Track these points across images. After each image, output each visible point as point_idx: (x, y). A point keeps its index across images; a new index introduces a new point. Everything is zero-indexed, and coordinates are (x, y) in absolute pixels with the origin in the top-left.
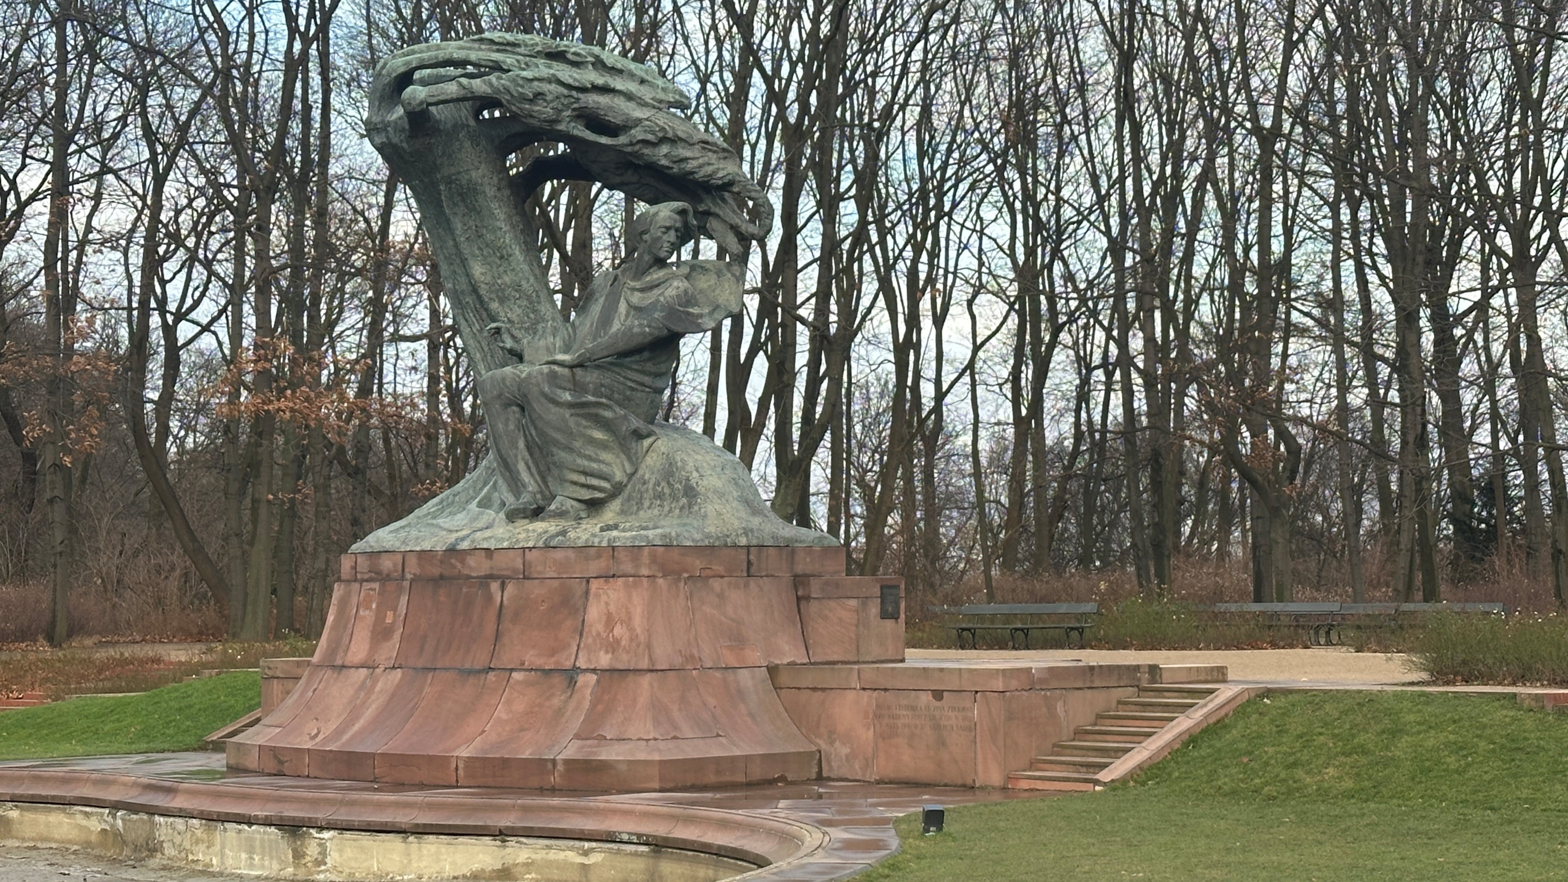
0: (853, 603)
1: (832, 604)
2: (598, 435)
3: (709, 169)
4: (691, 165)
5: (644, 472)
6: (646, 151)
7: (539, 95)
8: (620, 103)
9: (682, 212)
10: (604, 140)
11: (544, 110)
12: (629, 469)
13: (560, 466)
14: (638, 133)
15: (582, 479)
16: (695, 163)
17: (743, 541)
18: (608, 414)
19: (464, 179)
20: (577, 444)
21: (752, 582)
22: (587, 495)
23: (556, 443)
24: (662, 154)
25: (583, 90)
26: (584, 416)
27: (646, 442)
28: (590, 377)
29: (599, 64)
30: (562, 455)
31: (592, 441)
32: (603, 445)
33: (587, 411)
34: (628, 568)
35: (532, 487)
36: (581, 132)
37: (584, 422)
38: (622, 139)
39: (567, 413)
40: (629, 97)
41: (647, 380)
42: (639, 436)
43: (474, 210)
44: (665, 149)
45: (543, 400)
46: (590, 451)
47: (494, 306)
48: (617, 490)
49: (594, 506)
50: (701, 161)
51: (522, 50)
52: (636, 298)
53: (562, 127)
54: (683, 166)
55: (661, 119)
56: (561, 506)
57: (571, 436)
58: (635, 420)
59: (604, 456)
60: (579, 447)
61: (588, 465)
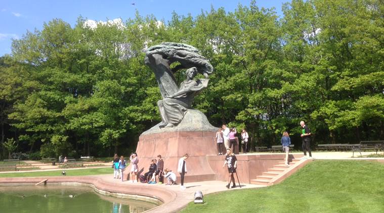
2: (176, 110)
3: (200, 62)
4: (198, 61)
5: (185, 117)
6: (190, 59)
7: (170, 51)
8: (185, 51)
9: (195, 69)
10: (182, 58)
11: (170, 53)
12: (182, 117)
13: (170, 117)
14: (188, 56)
15: (173, 119)
17: (202, 130)
18: (178, 107)
21: (203, 138)
22: (174, 122)
24: (192, 60)
25: (179, 49)
26: (174, 107)
27: (185, 112)
29: (183, 46)
31: (175, 112)
32: (177, 113)
34: (175, 136)
35: (165, 121)
36: (177, 57)
37: (174, 109)
38: (185, 58)
39: (170, 107)
40: (186, 50)
42: (183, 110)
47: (166, 90)
48: (180, 121)
49: (176, 125)
52: (186, 85)
53: (174, 56)
54: (196, 61)
55: (192, 53)
56: (169, 124)
57: (171, 111)
58: (182, 108)
59: (178, 115)
60: (172, 113)
61: (174, 116)
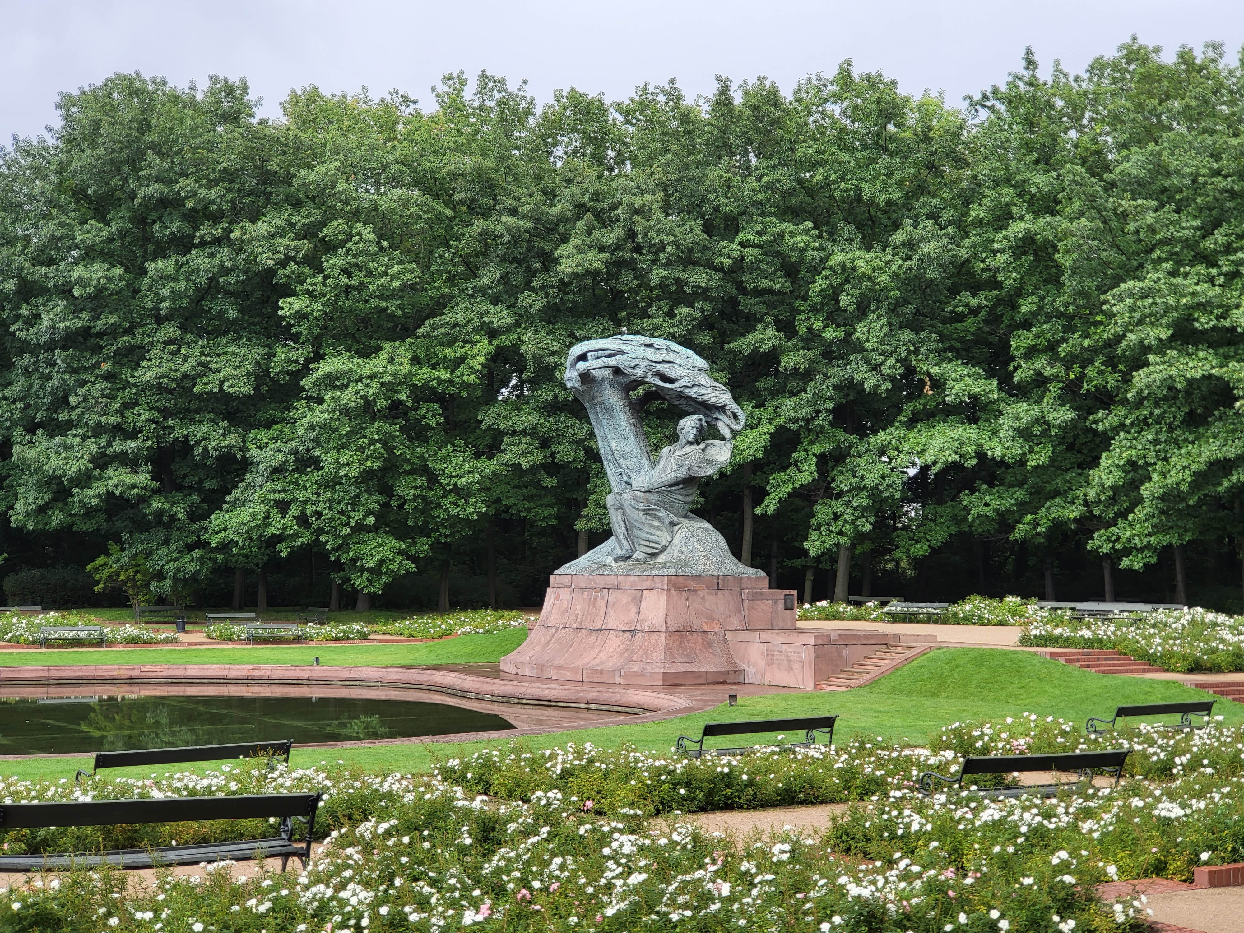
0: (770, 602)
1: (759, 603)
2: (656, 523)
3: (714, 400)
6: (687, 390)
7: (638, 365)
9: (700, 420)
10: (668, 385)
12: (669, 539)
13: (638, 538)
15: (647, 544)
17: (716, 573)
18: (660, 514)
19: (607, 402)
20: (646, 529)
21: (719, 592)
22: (650, 551)
23: (636, 527)
25: (659, 362)
26: (649, 515)
27: (677, 527)
28: (654, 497)
29: (669, 349)
30: (638, 533)
31: (652, 526)
32: (658, 528)
33: (650, 512)
34: (659, 585)
35: (627, 547)
37: (649, 518)
38: (676, 385)
39: (641, 514)
40: (679, 365)
41: (681, 498)
42: (673, 524)
43: (612, 417)
44: (695, 389)
45: (630, 507)
46: (652, 531)
48: (664, 548)
49: (653, 556)
51: (634, 343)
53: (648, 380)
55: (693, 374)
56: (638, 555)
57: (642, 523)
58: (671, 517)
61: (650, 537)
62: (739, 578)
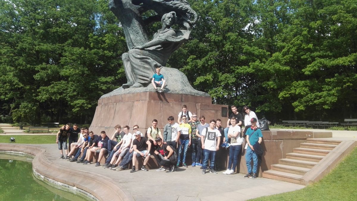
0: (213, 111)
1: (207, 111)
2: (146, 66)
13: (136, 74)
15: (142, 78)
16: (178, 5)
18: (149, 61)
22: (143, 82)
26: (143, 61)
28: (146, 52)
31: (145, 68)
32: (148, 69)
33: (144, 60)
34: (144, 98)
37: (143, 63)
39: (139, 60)
42: (156, 67)
45: (132, 57)
48: (151, 80)
49: (145, 85)
50: (180, 4)
52: (160, 35)
54: (175, 5)
56: (137, 84)
57: (140, 66)
58: (155, 63)
59: (148, 72)
60: (141, 69)
61: (143, 74)
62: (194, 97)
